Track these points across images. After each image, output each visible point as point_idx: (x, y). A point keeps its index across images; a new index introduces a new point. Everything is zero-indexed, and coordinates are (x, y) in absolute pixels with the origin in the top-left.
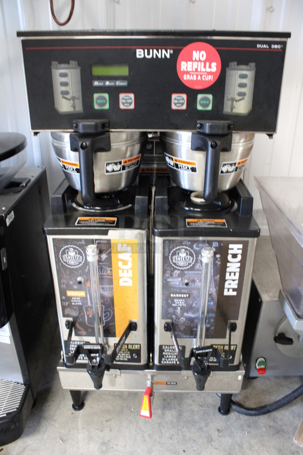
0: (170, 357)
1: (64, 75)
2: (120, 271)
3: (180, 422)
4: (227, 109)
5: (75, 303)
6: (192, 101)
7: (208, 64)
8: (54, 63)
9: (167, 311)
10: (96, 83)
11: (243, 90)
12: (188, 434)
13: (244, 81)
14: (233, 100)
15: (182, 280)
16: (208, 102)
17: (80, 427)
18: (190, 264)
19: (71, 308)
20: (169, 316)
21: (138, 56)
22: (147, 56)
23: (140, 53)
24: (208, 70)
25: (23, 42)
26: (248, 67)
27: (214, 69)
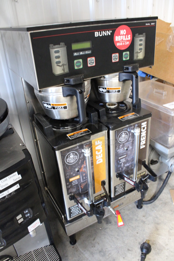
0: (119, 190)
1: (57, 52)
2: (97, 156)
4: (135, 58)
5: (74, 184)
6: (121, 57)
7: (127, 36)
8: (51, 45)
10: (75, 54)
11: (141, 47)
12: (133, 225)
13: (141, 42)
14: (137, 53)
15: (123, 149)
16: (127, 56)
18: (127, 139)
19: (72, 188)
20: (118, 169)
21: (96, 36)
22: (100, 35)
23: (97, 34)
24: (127, 39)
26: (143, 35)
27: (129, 38)
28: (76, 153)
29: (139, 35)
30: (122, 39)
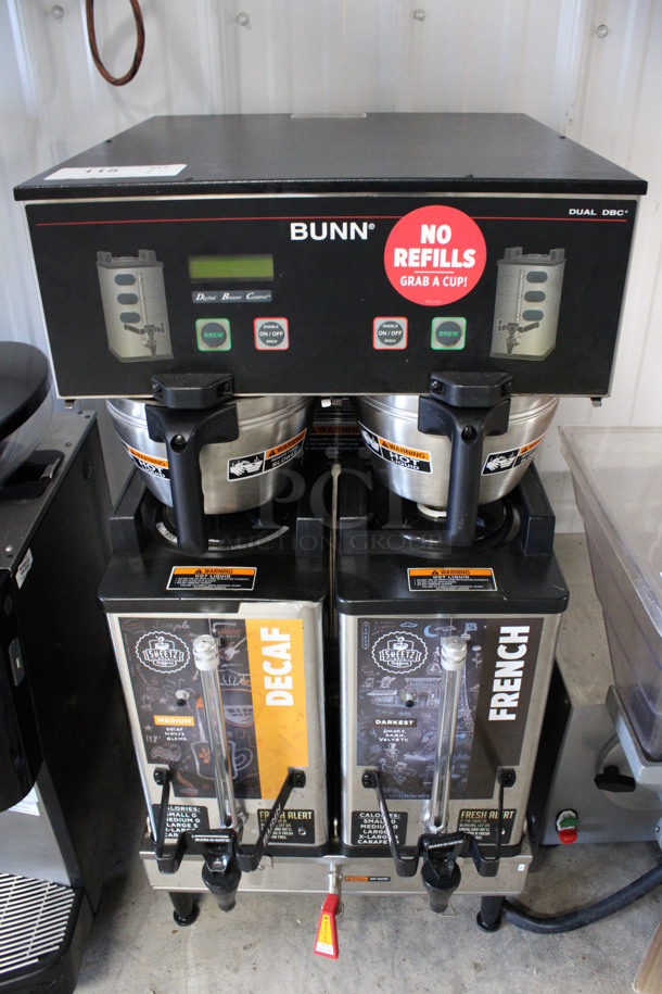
0: (375, 832)
1: (125, 280)
2: (267, 680)
3: (397, 948)
4: (499, 347)
5: (174, 737)
6: (419, 332)
7: (455, 252)
8: (102, 255)
9: (368, 751)
10: (201, 297)
11: (535, 306)
12: (413, 975)
13: (538, 287)
14: (513, 327)
15: (398, 694)
16: (455, 334)
17: (191, 962)
18: (417, 664)
19: (165, 748)
20: (373, 759)
21: (294, 238)
22: (314, 236)
23: (298, 231)
24: (456, 264)
25: (28, 208)
26: (549, 257)
27: (470, 262)
28: (177, 642)
29: (525, 253)
30: (430, 263)
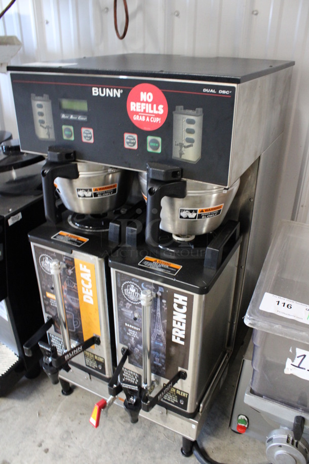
1: (40, 106)
2: (83, 289)
3: (140, 443)
4: (176, 154)
5: (52, 304)
6: (142, 142)
7: (155, 106)
8: (33, 95)
9: (123, 337)
10: (63, 116)
11: (191, 136)
12: (140, 458)
13: (191, 127)
14: (181, 145)
15: (133, 313)
16: (157, 145)
17: (58, 410)
18: (140, 301)
19: (50, 308)
20: (126, 342)
21: (94, 94)
22: (101, 94)
23: (96, 91)
24: (155, 112)
25: (11, 74)
26: (195, 112)
27: (161, 112)
29: (185, 109)
30: (145, 110)
